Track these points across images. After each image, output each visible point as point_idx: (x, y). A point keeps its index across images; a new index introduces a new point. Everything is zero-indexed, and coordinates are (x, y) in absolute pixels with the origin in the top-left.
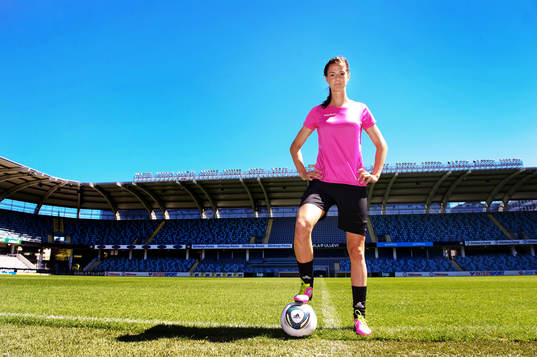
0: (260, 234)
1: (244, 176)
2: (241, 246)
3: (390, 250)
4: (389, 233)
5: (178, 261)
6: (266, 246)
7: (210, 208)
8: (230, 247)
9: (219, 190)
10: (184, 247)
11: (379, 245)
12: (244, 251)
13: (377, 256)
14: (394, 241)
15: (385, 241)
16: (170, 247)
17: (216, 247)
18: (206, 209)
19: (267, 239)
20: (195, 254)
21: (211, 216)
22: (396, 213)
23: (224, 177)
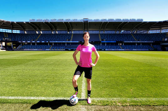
0: (69, 38)
1: (64, 21)
2: (64, 42)
3: (105, 43)
4: (105, 39)
5: (46, 46)
6: (71, 42)
7: (55, 30)
8: (61, 42)
9: (57, 25)
10: (47, 42)
11: (102, 42)
12: (65, 43)
13: (101, 45)
14: (106, 41)
15: (103, 41)
16: (43, 42)
17: (57, 42)
18: (53, 31)
19: (71, 40)
20: (51, 44)
21: (55, 33)
22: (107, 33)
23: (58, 21)
